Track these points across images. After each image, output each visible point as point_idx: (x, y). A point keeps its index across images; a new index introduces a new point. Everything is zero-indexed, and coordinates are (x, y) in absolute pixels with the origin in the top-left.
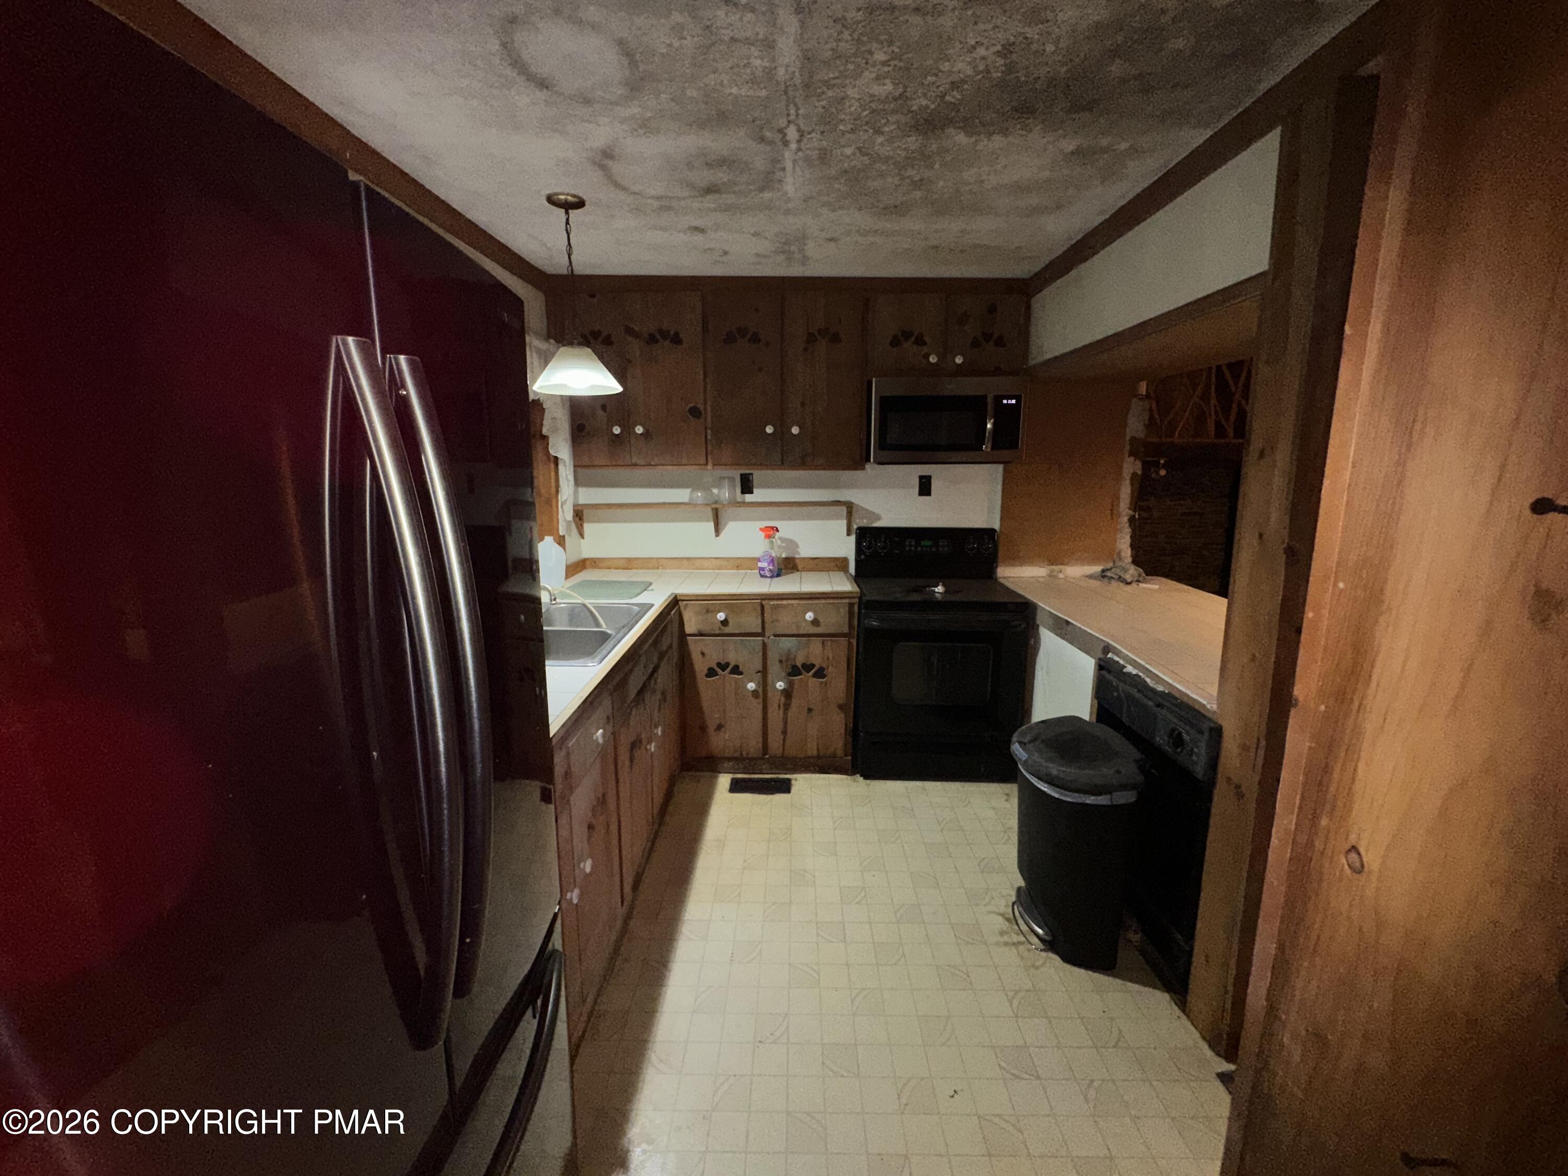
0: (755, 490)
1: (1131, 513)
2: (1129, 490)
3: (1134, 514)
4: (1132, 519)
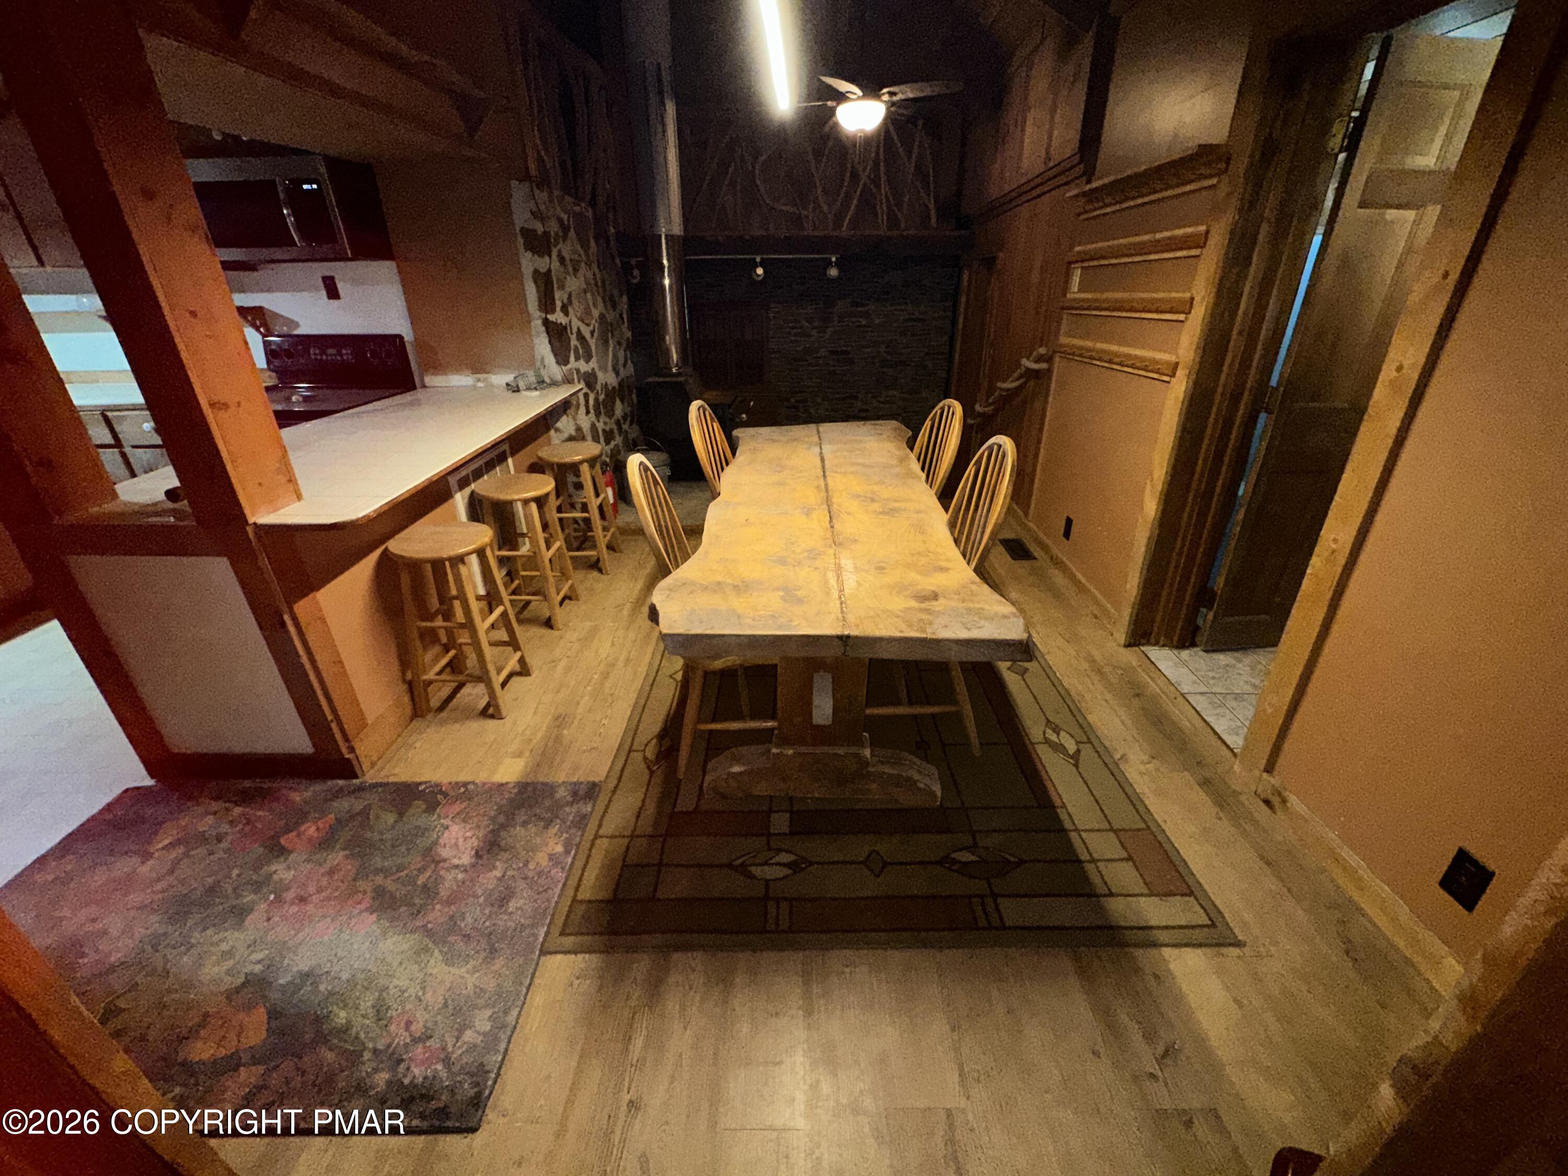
1: (544, 316)
2: (534, 290)
3: (549, 316)
4: (546, 322)
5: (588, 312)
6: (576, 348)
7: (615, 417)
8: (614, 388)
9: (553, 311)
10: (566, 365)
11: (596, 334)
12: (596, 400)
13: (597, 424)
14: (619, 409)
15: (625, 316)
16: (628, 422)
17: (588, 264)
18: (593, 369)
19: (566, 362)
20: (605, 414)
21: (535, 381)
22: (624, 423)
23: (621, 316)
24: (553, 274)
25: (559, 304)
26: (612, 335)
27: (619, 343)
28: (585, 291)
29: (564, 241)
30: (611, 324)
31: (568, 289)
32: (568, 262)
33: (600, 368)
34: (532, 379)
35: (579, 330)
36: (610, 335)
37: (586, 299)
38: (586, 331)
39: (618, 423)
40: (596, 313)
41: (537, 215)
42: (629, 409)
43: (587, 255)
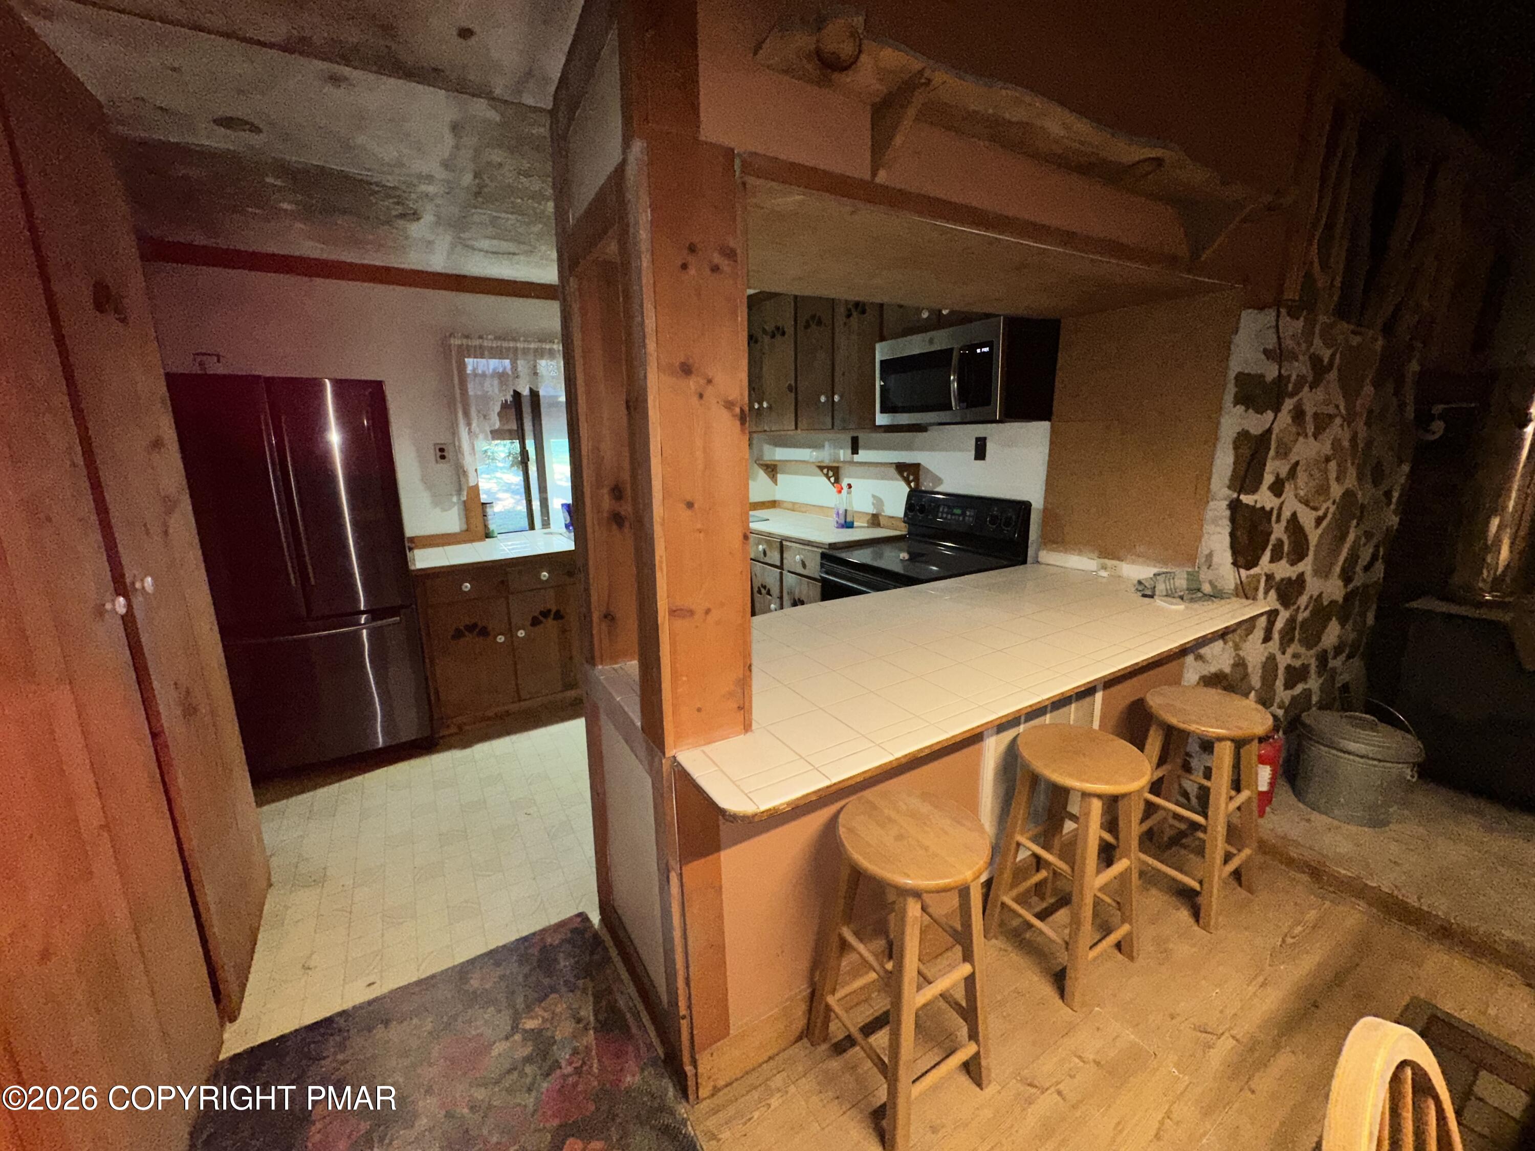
0: (860, 451)
1: (1235, 495)
2: (1230, 459)
3: (1242, 497)
4: (1235, 506)
5: (1323, 490)
6: (1280, 543)
7: (1319, 648)
8: (1333, 603)
9: (1254, 490)
10: (1248, 568)
11: (1325, 523)
12: (1292, 621)
13: (1279, 657)
14: (1332, 634)
15: (1396, 495)
16: (1343, 657)
17: (1349, 419)
18: (1302, 575)
19: (1252, 563)
20: (1300, 641)
21: (1185, 587)
22: (1335, 658)
23: (1388, 494)
24: (1274, 436)
25: (1268, 479)
26: (1358, 524)
27: (1368, 535)
28: (1328, 460)
29: (1311, 388)
30: (1363, 507)
31: (1293, 458)
32: (1309, 418)
33: (1316, 572)
34: (1181, 582)
35: (1294, 515)
36: (1355, 522)
37: (1326, 471)
38: (1307, 518)
39: (1323, 659)
40: (1336, 491)
41: (1276, 354)
42: (1353, 636)
43: (1350, 407)
